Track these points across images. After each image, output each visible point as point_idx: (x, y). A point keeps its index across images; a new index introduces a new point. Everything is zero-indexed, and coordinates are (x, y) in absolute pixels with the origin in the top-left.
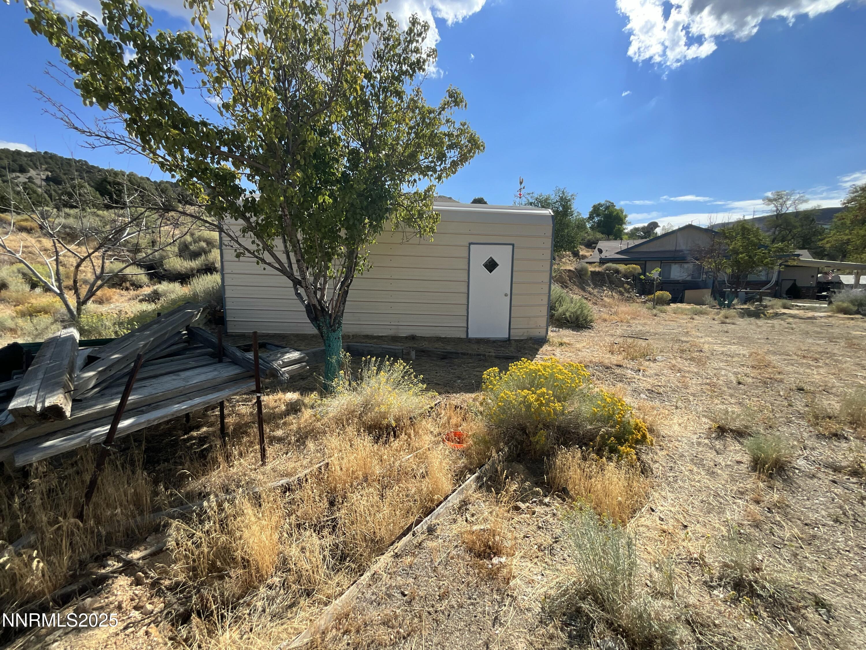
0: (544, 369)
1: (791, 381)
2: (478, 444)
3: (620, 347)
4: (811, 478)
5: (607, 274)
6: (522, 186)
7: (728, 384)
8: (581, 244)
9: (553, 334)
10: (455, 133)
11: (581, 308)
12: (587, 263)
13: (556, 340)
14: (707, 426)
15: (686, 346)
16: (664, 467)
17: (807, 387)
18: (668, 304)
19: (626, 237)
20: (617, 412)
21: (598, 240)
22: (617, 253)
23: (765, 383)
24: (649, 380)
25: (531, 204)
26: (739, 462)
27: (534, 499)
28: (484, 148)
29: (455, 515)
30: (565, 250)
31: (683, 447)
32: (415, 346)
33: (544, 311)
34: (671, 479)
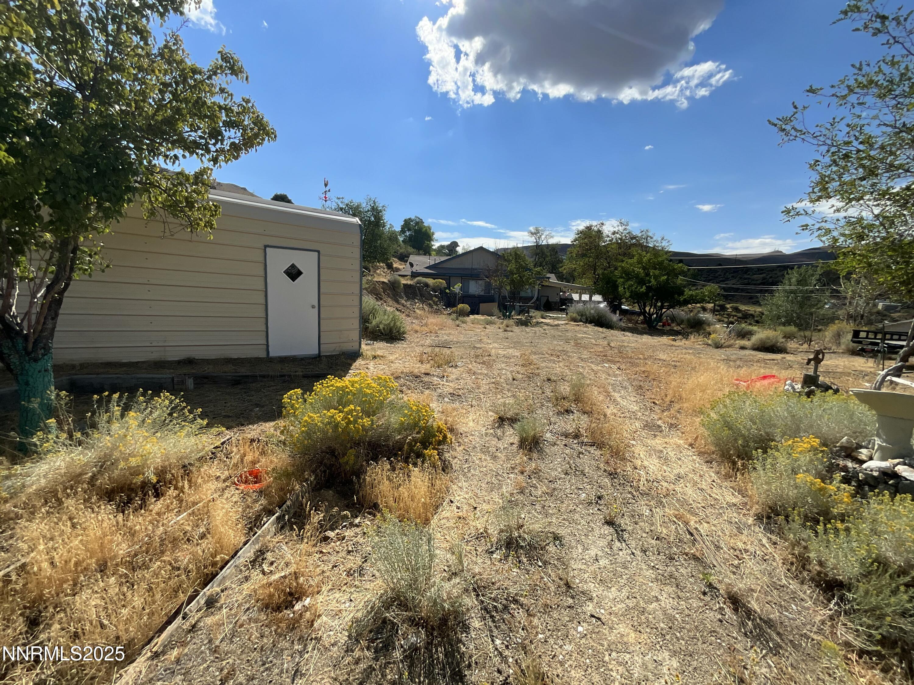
0: (353, 386)
1: (544, 374)
2: (280, 479)
3: (429, 356)
4: (553, 446)
5: (418, 287)
6: (327, 189)
7: (507, 380)
8: (394, 256)
9: (366, 347)
10: (235, 109)
11: (394, 319)
12: (399, 275)
13: (369, 353)
14: (492, 418)
15: (479, 352)
16: (461, 461)
17: (553, 378)
18: (468, 316)
19: (434, 253)
20: (422, 418)
21: (410, 255)
22: (427, 268)
23: (529, 377)
24: (451, 384)
25: (341, 209)
26: (512, 444)
27: (344, 524)
28: (275, 137)
29: (248, 571)
30: (379, 262)
31: (476, 441)
32: (194, 371)
33: (356, 324)
34: (466, 471)
